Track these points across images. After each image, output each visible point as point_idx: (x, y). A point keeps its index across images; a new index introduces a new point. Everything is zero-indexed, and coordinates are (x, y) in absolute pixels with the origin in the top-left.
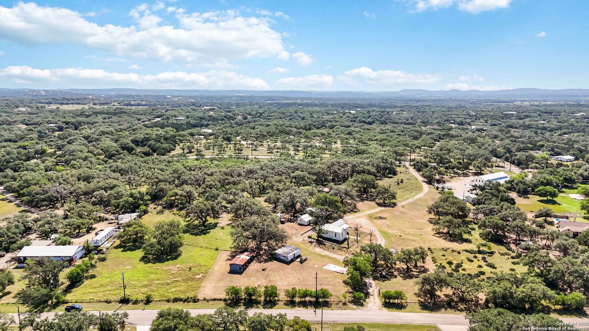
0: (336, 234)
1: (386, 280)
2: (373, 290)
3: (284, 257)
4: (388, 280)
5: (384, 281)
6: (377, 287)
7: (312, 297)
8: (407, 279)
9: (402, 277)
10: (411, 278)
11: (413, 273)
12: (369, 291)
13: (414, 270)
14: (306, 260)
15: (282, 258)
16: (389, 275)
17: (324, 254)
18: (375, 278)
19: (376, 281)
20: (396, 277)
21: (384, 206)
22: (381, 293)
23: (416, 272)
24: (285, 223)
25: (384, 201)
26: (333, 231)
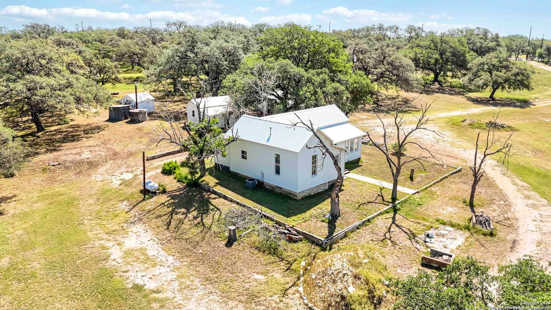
0: (278, 157)
21: (490, 104)
24: (142, 122)
25: (491, 97)
26: (264, 142)
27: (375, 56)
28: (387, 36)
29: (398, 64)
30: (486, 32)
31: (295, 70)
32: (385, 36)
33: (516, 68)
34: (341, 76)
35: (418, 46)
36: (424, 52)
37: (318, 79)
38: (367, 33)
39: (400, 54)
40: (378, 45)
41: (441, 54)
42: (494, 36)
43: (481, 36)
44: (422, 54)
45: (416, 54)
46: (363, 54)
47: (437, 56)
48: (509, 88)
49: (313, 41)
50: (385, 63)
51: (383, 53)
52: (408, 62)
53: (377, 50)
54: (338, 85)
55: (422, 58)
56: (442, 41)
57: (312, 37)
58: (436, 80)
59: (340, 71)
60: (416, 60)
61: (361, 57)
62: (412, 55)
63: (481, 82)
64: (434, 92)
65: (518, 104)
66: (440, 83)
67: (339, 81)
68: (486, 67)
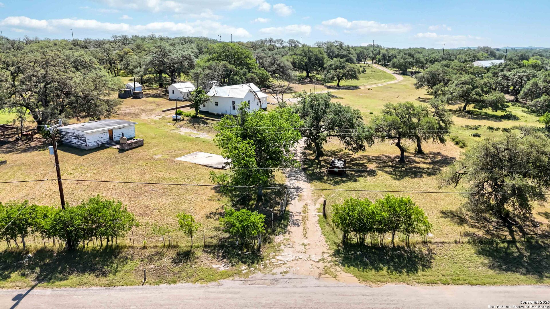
0: (234, 102)
1: (344, 182)
2: (306, 206)
3: (78, 137)
4: (350, 180)
5: (337, 183)
6: (319, 197)
7: (50, 233)
8: (407, 179)
9: (390, 173)
10: (416, 176)
11: (418, 165)
12: (290, 208)
13: (417, 160)
14: (142, 145)
15: (75, 141)
16: (353, 170)
17: (194, 136)
18: (312, 177)
19: (317, 184)
20: (372, 173)
21: (338, 89)
22: (331, 212)
23: (425, 163)
24: (141, 98)
25: (338, 85)
26: (227, 96)
27: (269, 60)
28: (276, 46)
29: (282, 65)
30: (341, 45)
31: (230, 66)
32: (274, 46)
33: (349, 67)
34: (254, 70)
35: (295, 54)
36: (298, 58)
37: (242, 72)
38: (262, 45)
39: (284, 59)
40: (270, 53)
41: (310, 59)
42: (346, 47)
43: (338, 47)
44: (297, 59)
45: (294, 59)
46: (262, 59)
47: (306, 60)
48: (346, 79)
49: (237, 51)
50: (275, 64)
51: (274, 58)
52: (289, 64)
53: (270, 57)
54: (253, 74)
55: (297, 62)
56: (310, 51)
57: (236, 50)
58: (308, 76)
59: (252, 68)
60: (294, 64)
61: (261, 61)
62: (292, 60)
63: (331, 76)
64: (307, 83)
65: (352, 88)
66: (310, 78)
67: (253, 72)
68: (333, 67)
